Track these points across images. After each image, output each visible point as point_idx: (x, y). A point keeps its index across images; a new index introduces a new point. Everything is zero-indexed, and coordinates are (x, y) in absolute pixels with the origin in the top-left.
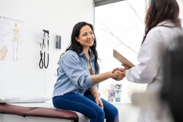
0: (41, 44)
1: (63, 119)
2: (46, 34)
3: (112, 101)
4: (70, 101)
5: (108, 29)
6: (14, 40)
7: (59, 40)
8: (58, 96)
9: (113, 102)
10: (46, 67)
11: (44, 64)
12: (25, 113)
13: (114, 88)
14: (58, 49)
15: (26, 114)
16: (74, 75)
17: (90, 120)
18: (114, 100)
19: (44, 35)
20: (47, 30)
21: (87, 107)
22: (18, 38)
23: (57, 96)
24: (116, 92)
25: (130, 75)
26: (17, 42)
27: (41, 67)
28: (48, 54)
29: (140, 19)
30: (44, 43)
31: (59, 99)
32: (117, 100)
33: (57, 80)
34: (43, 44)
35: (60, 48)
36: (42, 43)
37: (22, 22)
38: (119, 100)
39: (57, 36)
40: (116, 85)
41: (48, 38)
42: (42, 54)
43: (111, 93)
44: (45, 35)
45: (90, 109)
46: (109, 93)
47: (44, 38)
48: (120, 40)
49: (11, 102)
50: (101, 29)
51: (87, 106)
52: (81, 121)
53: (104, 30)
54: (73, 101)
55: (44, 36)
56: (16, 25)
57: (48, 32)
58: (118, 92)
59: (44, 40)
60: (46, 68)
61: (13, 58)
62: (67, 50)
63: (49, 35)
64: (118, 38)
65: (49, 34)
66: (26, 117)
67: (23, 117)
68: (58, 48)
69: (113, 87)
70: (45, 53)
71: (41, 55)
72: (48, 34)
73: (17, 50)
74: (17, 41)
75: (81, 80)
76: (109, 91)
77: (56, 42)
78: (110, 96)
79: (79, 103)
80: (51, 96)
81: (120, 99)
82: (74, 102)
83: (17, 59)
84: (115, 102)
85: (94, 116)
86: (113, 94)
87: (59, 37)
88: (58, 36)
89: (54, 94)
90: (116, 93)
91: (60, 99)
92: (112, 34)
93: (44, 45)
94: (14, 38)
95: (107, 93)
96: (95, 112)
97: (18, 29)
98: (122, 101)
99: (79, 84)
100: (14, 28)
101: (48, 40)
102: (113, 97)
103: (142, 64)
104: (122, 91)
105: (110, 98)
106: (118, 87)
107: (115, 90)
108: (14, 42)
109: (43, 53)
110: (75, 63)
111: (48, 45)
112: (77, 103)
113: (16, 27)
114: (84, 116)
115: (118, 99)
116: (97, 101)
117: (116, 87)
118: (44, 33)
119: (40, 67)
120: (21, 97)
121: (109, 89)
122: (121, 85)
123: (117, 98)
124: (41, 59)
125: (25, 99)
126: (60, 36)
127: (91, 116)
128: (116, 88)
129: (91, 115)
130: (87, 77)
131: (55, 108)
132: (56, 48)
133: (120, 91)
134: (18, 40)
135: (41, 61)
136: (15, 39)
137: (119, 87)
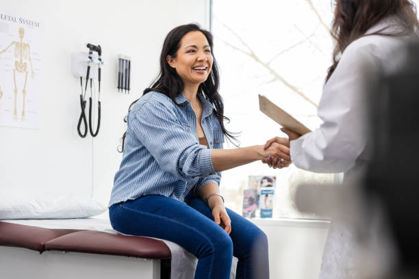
0: (81, 78)
1: (135, 259)
2: (95, 53)
3: (253, 216)
4: (150, 214)
5: (244, 44)
6: (17, 69)
7: (126, 70)
8: (122, 203)
9: (254, 219)
10: (94, 133)
11: (89, 127)
12: (42, 244)
13: (256, 186)
14: (124, 90)
15: (44, 246)
16: (168, 146)
17: (197, 261)
18: (258, 213)
19: (90, 58)
20: (96, 45)
21: (191, 231)
22: (26, 64)
23: (119, 201)
24: (262, 194)
25: (301, 151)
26: (25, 74)
27: (83, 133)
28: (99, 103)
29: (321, 22)
30: (90, 77)
31: (124, 209)
32: (265, 213)
33: (120, 164)
34: (87, 78)
35: (127, 88)
36: (85, 76)
37: (38, 25)
38: (268, 213)
39: (120, 59)
40: (261, 178)
41: (99, 64)
42: (85, 102)
43: (249, 196)
44: (92, 56)
45: (197, 234)
46: (245, 198)
47: (90, 65)
48: (272, 72)
49: (10, 217)
50: (227, 44)
51: (191, 228)
52: (179, 262)
53: (234, 47)
54: (157, 216)
55: (89, 60)
56: (21, 32)
57: (98, 50)
58: (267, 196)
59: (89, 68)
60: (94, 136)
61: (15, 111)
62: (147, 91)
63: (101, 57)
64: (267, 66)
65: (102, 54)
66: (44, 253)
67: (39, 252)
68: (122, 89)
69: (255, 183)
70: (91, 99)
71: (83, 104)
72: (100, 54)
73: (24, 91)
74: (25, 70)
75: (185, 158)
76: (245, 192)
77: (119, 73)
78: (247, 203)
79: (173, 221)
80: (107, 204)
81: (271, 210)
82: (160, 217)
83: (23, 113)
84: (260, 219)
85: (208, 251)
86: (255, 200)
87: (127, 61)
88: (123, 60)
89: (113, 197)
90: (262, 198)
91: (128, 210)
92: (253, 55)
93: (89, 81)
94: (16, 62)
95: (241, 198)
96: (209, 241)
97: (26, 43)
98: (276, 216)
99: (179, 168)
100: (18, 39)
101: (100, 69)
102: (255, 205)
103: (328, 125)
104: (276, 192)
105: (249, 209)
106: (266, 183)
107: (260, 189)
108: (16, 71)
109: (87, 99)
110: (167, 120)
111: (99, 80)
112: (166, 219)
113: (22, 37)
114: (185, 250)
115: (266, 211)
116: (217, 217)
117: (262, 183)
118: (91, 53)
119: (80, 133)
120: (33, 206)
121: (246, 187)
122: (275, 178)
123: (264, 208)
124: (83, 115)
125: (42, 210)
126: (128, 59)
127: (200, 251)
128: (261, 186)
129: (199, 249)
130: (202, 152)
131: (115, 232)
132: (119, 88)
133: (272, 194)
134: (26, 67)
135: (83, 119)
136: (21, 67)
137: (270, 183)
